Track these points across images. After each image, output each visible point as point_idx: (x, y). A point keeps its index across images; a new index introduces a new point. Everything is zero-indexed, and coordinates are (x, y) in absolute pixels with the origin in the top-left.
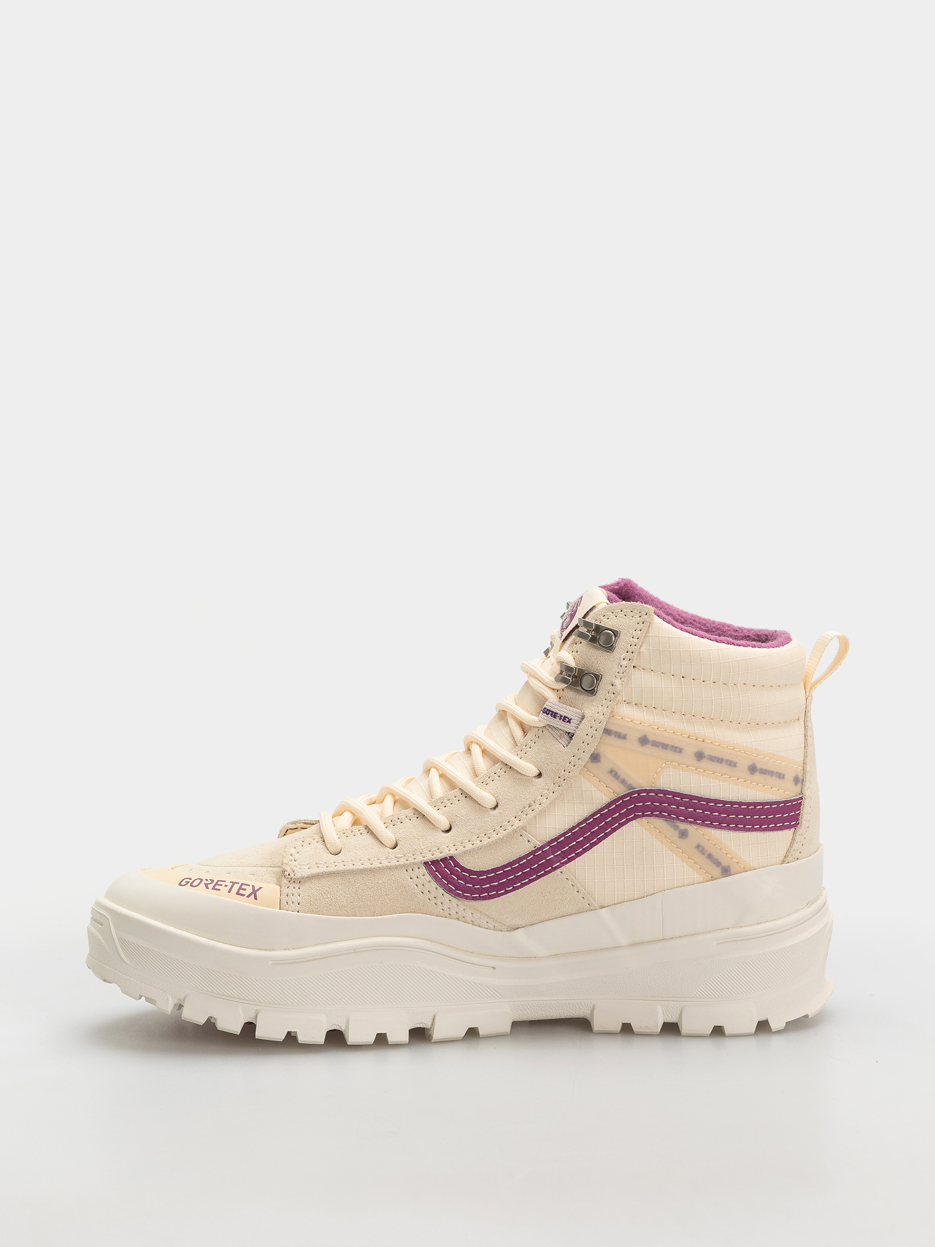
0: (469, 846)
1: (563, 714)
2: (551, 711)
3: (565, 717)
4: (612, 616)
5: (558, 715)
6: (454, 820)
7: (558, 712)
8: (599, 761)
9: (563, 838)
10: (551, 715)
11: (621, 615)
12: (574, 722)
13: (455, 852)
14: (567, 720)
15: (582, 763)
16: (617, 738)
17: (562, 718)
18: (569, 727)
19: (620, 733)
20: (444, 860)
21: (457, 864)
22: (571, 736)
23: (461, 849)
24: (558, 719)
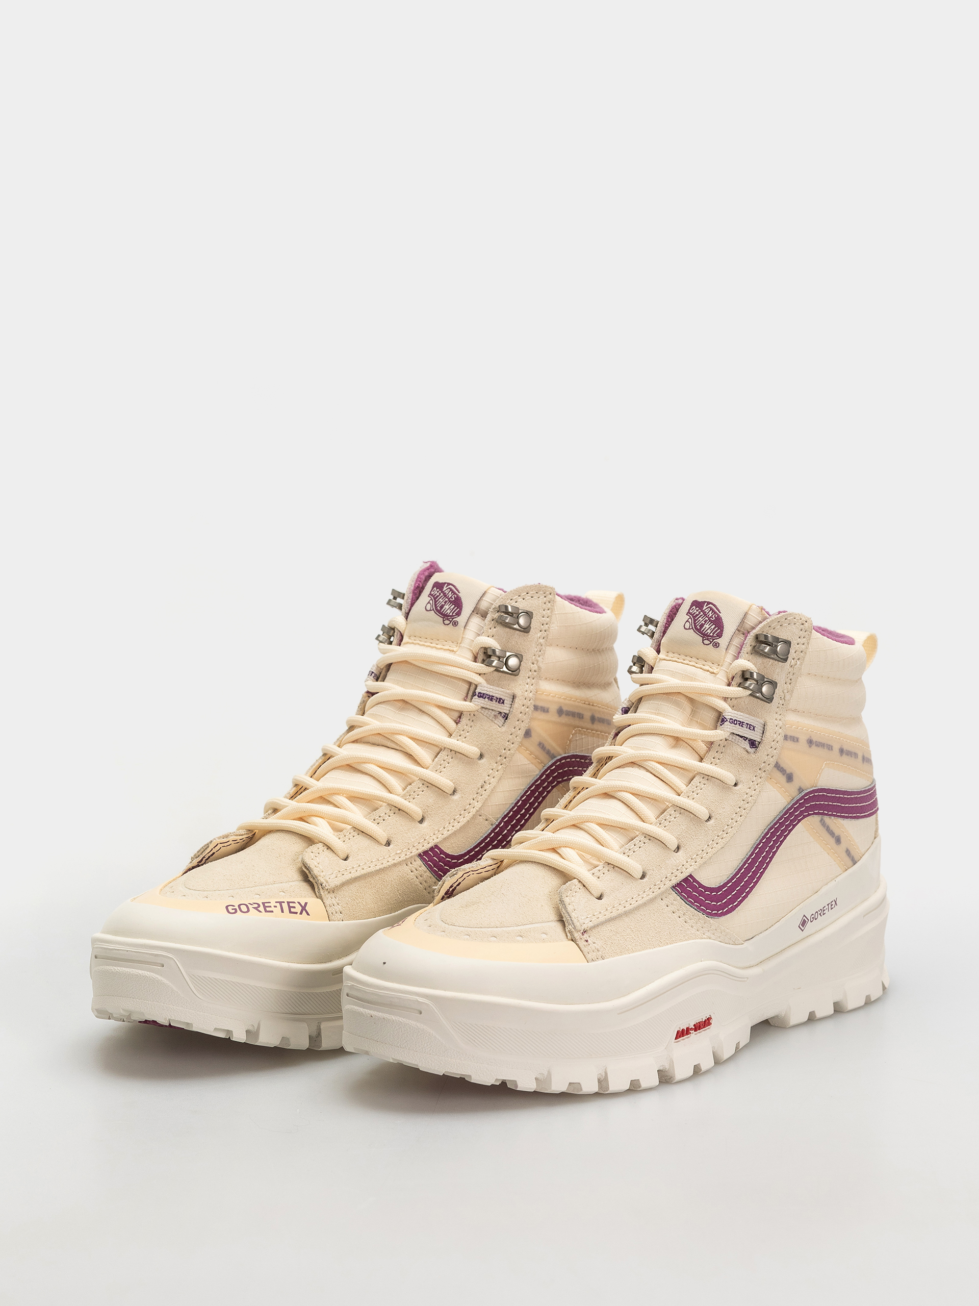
0: (446, 834)
1: (499, 696)
2: (487, 695)
3: (500, 699)
4: (520, 599)
5: (494, 698)
6: (426, 810)
7: (494, 695)
8: (531, 736)
9: (512, 813)
10: (488, 698)
11: (528, 597)
12: (508, 701)
13: (438, 840)
14: (502, 701)
15: (519, 739)
16: (542, 712)
17: (498, 700)
18: (505, 709)
19: (544, 707)
20: (432, 849)
21: (442, 852)
22: (506, 717)
23: (441, 837)
24: (494, 701)
